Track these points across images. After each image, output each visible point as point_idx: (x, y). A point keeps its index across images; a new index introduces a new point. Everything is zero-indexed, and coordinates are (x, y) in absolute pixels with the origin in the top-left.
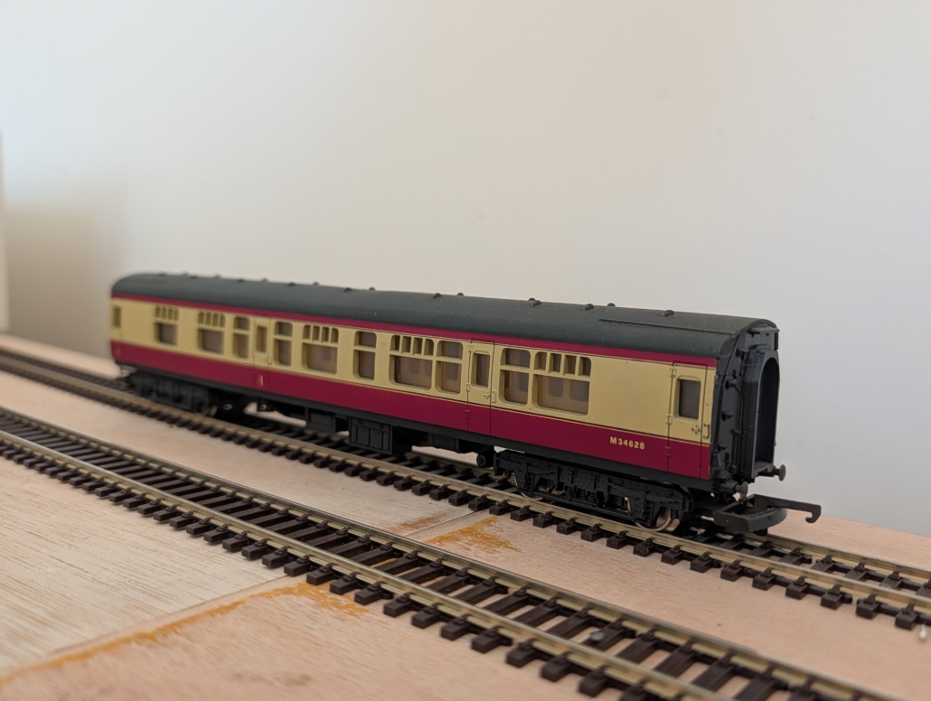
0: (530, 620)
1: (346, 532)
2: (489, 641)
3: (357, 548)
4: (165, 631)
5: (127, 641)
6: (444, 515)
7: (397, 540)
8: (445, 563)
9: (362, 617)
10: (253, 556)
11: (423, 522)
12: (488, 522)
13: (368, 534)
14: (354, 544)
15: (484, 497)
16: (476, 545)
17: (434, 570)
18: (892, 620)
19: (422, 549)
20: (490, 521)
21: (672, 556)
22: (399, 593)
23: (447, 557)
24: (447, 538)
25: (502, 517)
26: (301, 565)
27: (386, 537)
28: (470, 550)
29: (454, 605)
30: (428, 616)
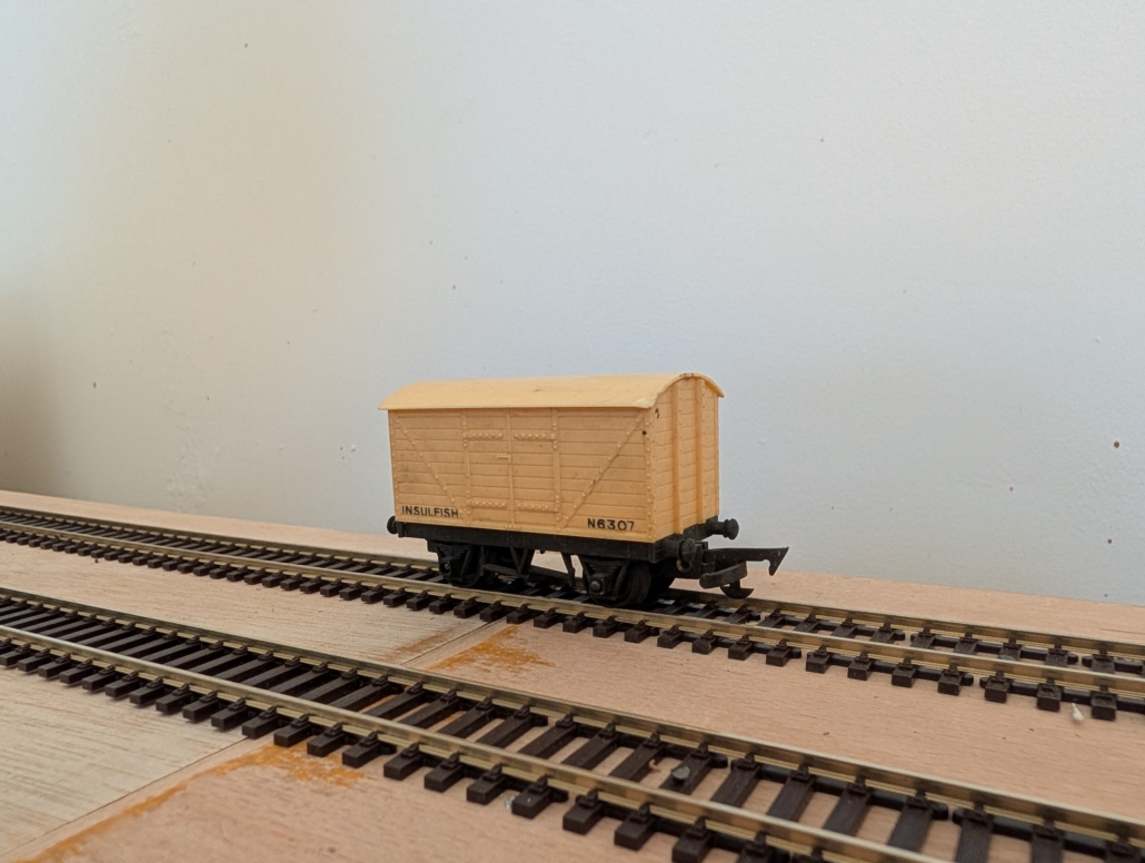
0: (585, 760)
2: (536, 799)
3: (341, 688)
6: (451, 630)
7: (394, 672)
9: (357, 786)
10: (198, 717)
11: (425, 642)
12: (507, 634)
13: (354, 667)
14: (337, 683)
16: (496, 664)
17: (446, 705)
19: (428, 679)
20: (509, 632)
22: (403, 744)
23: (462, 686)
24: (458, 660)
25: (524, 625)
26: (265, 722)
27: (377, 668)
28: (490, 672)
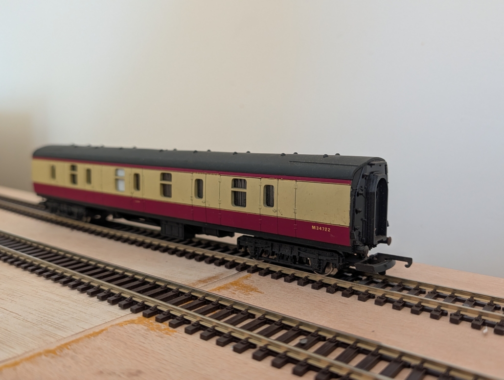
0: (266, 333)
1: (166, 286)
2: (243, 346)
3: (172, 296)
4: (61, 348)
5: (40, 354)
6: (222, 274)
7: (194, 291)
8: (220, 302)
9: (173, 335)
10: (113, 303)
11: (210, 279)
12: (246, 278)
13: (178, 287)
14: (170, 294)
15: (244, 264)
16: (239, 291)
17: (214, 306)
18: (469, 324)
19: (208, 295)
20: (247, 277)
21: (348, 293)
22: (194, 320)
23: (221, 299)
24: (223, 288)
25: (254, 274)
26: (139, 307)
27: (188, 289)
28: (235, 294)
29: (224, 326)
30: (210, 333)
